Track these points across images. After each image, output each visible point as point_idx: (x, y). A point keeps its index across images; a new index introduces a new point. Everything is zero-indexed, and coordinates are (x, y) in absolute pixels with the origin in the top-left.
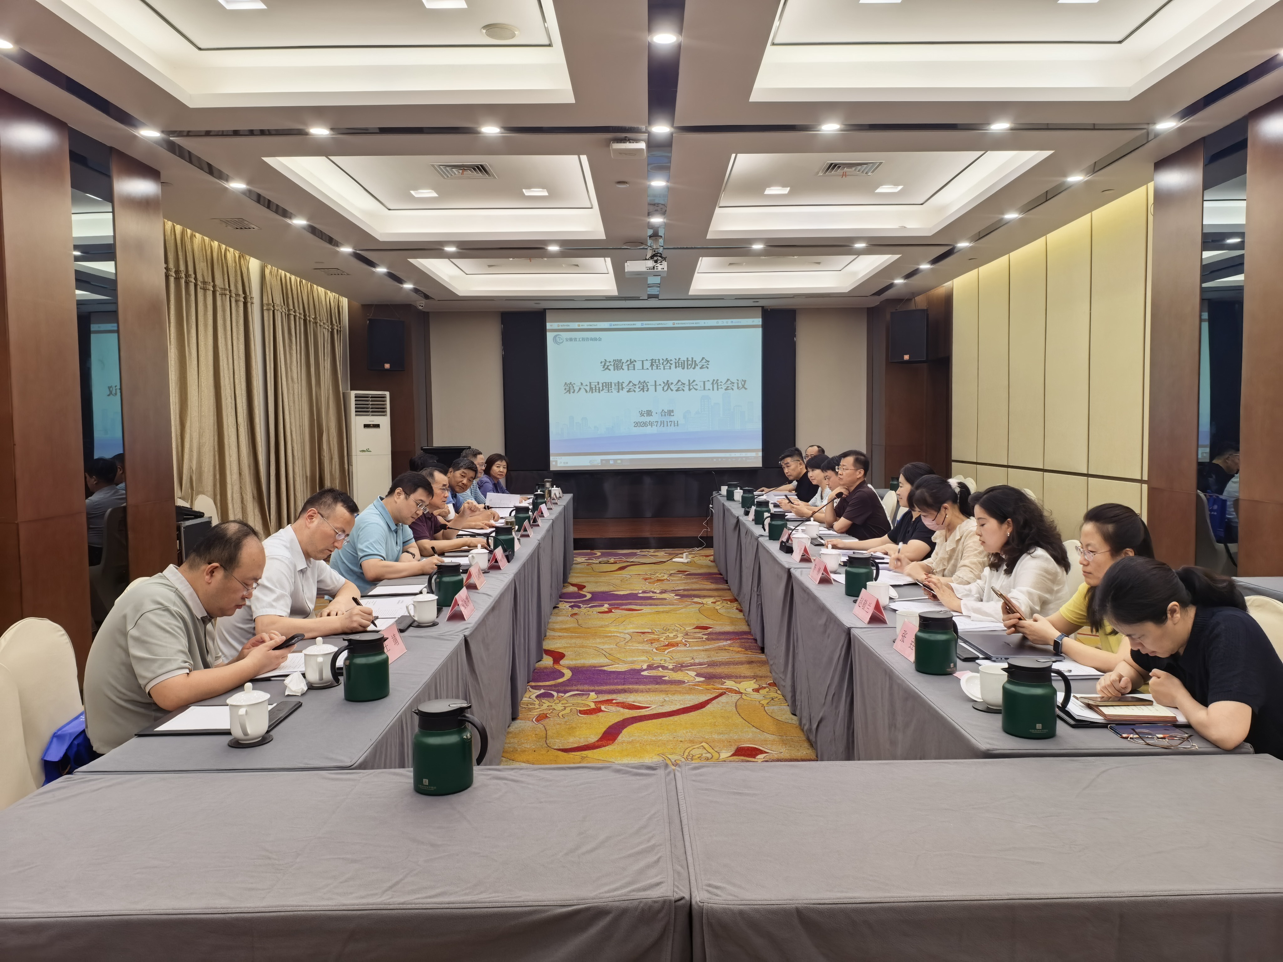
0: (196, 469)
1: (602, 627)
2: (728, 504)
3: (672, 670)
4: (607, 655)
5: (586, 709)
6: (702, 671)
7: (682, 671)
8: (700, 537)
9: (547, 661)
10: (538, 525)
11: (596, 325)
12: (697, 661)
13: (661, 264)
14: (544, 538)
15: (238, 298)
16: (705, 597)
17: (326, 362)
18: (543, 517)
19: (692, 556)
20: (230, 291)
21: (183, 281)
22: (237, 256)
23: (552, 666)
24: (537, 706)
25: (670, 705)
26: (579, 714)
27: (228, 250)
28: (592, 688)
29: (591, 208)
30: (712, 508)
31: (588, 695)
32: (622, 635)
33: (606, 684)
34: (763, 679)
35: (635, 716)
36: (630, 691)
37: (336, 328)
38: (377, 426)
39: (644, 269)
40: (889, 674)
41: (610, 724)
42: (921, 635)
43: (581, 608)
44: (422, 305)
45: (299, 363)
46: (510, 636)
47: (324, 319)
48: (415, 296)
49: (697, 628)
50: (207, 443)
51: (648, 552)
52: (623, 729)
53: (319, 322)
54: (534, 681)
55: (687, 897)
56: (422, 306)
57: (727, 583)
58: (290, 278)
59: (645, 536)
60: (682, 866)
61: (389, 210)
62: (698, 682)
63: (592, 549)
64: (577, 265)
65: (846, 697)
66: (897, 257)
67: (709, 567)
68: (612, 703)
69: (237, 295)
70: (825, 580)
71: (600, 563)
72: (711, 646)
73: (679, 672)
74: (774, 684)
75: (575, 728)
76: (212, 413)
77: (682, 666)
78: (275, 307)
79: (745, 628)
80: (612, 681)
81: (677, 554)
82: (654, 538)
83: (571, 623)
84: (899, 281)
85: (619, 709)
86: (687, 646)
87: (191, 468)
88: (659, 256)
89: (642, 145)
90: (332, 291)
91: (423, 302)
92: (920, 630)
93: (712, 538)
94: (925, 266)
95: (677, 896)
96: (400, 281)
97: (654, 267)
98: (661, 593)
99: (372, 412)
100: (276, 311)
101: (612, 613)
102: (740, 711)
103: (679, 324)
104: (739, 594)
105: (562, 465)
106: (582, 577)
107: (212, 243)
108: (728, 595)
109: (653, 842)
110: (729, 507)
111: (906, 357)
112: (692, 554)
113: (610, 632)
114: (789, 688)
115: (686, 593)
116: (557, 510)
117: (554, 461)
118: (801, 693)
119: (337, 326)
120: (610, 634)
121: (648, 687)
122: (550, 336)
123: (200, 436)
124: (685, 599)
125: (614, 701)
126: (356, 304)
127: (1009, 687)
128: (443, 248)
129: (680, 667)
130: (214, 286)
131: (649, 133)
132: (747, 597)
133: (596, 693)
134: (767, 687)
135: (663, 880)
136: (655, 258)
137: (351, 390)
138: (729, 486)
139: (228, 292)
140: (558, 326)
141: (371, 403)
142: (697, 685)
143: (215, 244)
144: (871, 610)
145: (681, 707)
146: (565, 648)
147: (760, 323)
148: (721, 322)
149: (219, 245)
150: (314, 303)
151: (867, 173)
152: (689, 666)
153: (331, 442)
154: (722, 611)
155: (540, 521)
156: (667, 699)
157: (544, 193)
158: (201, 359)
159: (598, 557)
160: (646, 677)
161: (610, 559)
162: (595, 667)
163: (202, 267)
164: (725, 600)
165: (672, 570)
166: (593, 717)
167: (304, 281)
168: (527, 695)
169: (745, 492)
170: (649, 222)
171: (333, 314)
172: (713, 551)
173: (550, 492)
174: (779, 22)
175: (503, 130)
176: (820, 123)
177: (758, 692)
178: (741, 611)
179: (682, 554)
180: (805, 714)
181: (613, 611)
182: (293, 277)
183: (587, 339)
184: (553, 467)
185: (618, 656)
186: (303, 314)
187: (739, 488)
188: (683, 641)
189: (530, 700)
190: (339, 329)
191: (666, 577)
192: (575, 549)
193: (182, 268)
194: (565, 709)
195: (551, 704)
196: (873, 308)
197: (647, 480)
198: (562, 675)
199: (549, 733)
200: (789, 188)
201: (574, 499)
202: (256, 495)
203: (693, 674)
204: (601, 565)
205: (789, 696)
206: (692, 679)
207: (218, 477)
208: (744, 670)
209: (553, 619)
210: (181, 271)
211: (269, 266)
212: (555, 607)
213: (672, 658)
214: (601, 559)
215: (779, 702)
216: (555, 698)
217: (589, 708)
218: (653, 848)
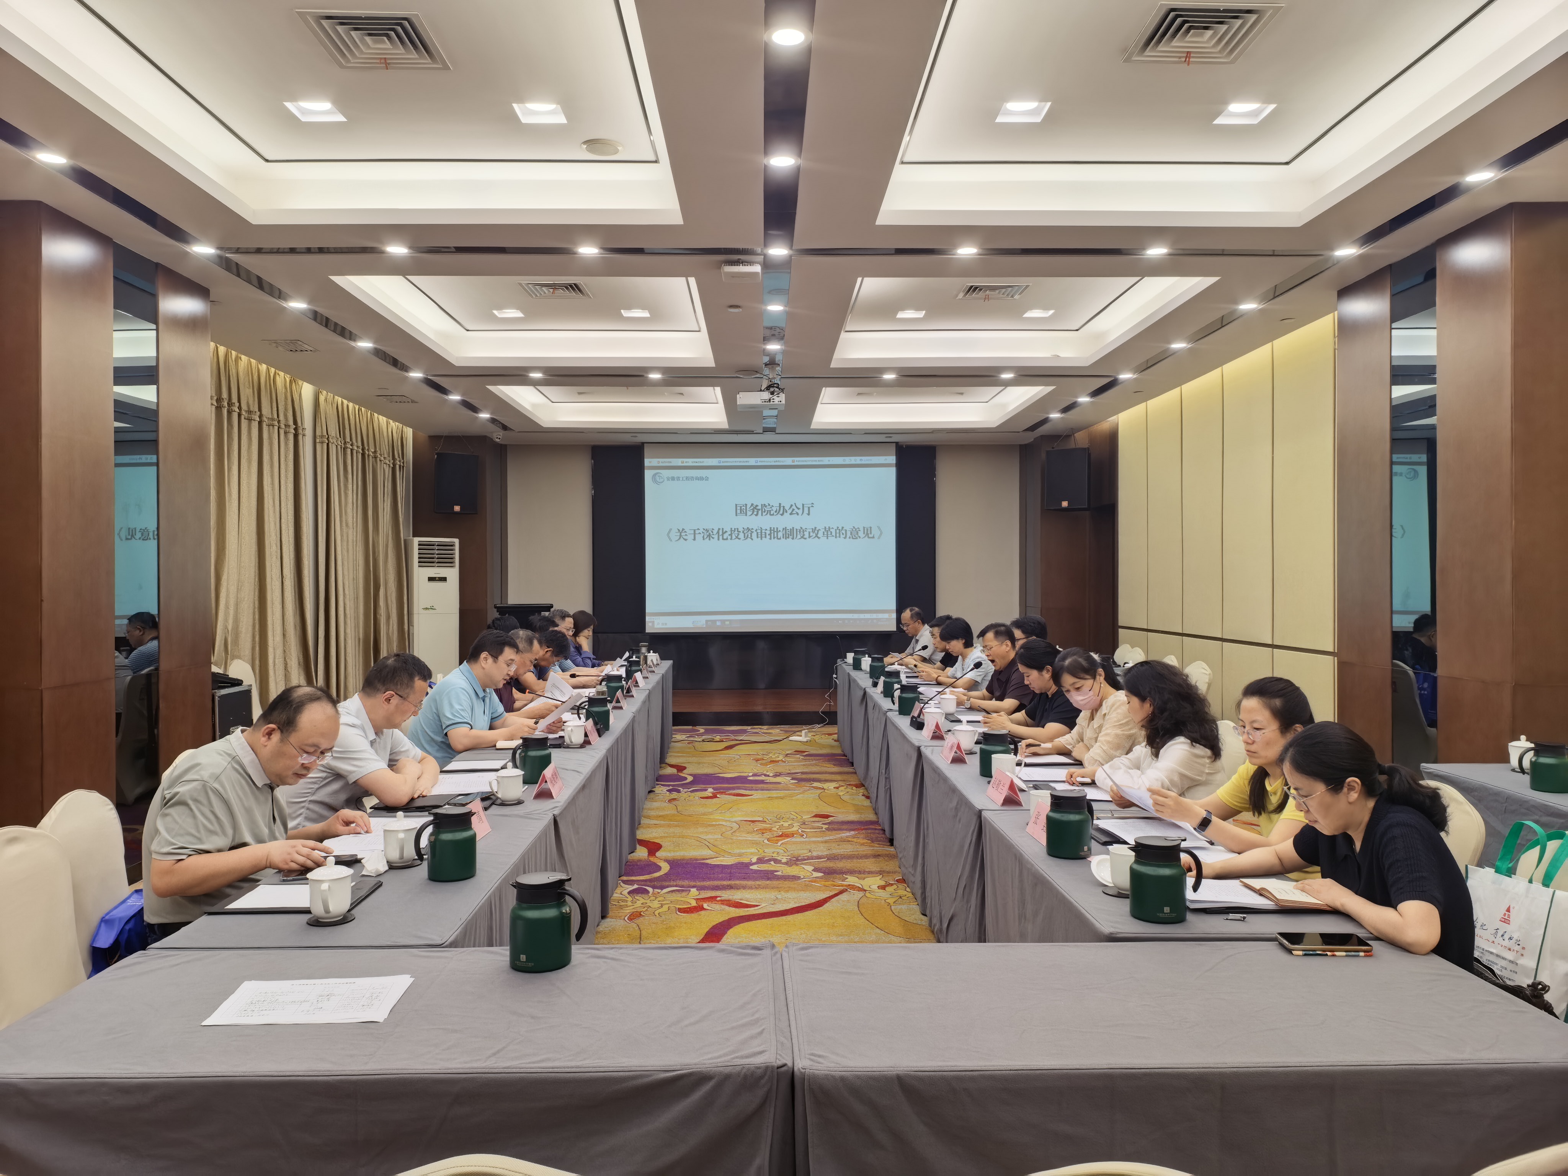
0: (232, 629)
1: (704, 814)
2: (855, 674)
3: (786, 863)
4: (710, 846)
5: (686, 907)
6: (821, 866)
7: (797, 865)
8: (821, 712)
9: (641, 853)
10: (632, 696)
11: (703, 462)
12: (815, 854)
13: (778, 397)
14: (639, 711)
15: (287, 429)
16: (826, 781)
17: (385, 504)
18: (638, 686)
19: (812, 734)
20: (279, 422)
21: (225, 412)
22: (288, 380)
23: (647, 858)
24: (629, 903)
25: (783, 904)
26: (677, 912)
27: (278, 374)
28: (693, 883)
29: (699, 331)
30: (836, 678)
31: (688, 892)
32: (728, 824)
33: (710, 879)
34: (891, 874)
35: (742, 915)
36: (737, 888)
37: (399, 463)
38: (444, 579)
39: (759, 402)
40: (1019, 859)
41: (715, 923)
42: (1052, 815)
43: (680, 792)
44: (499, 437)
45: (355, 505)
46: (601, 822)
47: (385, 453)
48: (492, 427)
49: (816, 816)
50: (246, 599)
51: (760, 729)
52: (729, 929)
53: (379, 456)
54: (627, 874)
55: (790, 1064)
56: (499, 439)
57: (853, 766)
58: (348, 406)
59: (756, 711)
60: (785, 1037)
61: (468, 330)
62: (816, 877)
63: (694, 725)
64: (682, 394)
65: (978, 889)
66: (1050, 388)
67: (832, 747)
68: (716, 901)
69: (287, 426)
70: (958, 760)
71: (703, 741)
72: (831, 838)
73: (794, 867)
74: (903, 881)
75: (674, 928)
76: (254, 564)
77: (797, 860)
78: (330, 439)
79: (871, 817)
80: (716, 876)
81: (795, 732)
82: (768, 712)
83: (669, 810)
84: (1055, 415)
85: (724, 907)
86: (804, 837)
87: (226, 628)
88: (776, 387)
89: (757, 268)
90: (395, 420)
91: (501, 434)
92: (1052, 810)
93: (835, 713)
94: (1084, 399)
95: (779, 1063)
96: (474, 409)
97: (770, 400)
98: (775, 776)
99: (438, 563)
100: (330, 444)
101: (717, 799)
102: (863, 911)
103: (799, 461)
104: (865, 778)
105: (660, 626)
106: (682, 756)
107: (260, 366)
108: (854, 780)
109: (757, 1016)
110: (856, 678)
111: (1065, 504)
112: (813, 732)
113: (716, 820)
114: (918, 884)
115: (804, 776)
116: (654, 679)
117: (650, 622)
118: (931, 889)
119: (400, 461)
120: (714, 823)
121: (758, 883)
122: (648, 475)
123: (238, 590)
124: (803, 783)
125: (718, 899)
126: (423, 435)
127: (1136, 867)
128: (527, 374)
129: (795, 861)
130: (261, 416)
131: (765, 255)
132: (875, 781)
133: (697, 890)
134: (895, 884)
135: (765, 1049)
136: (772, 389)
137: (414, 536)
138: (856, 653)
139: (276, 423)
140: (659, 462)
141: (437, 552)
142: (815, 882)
143: (264, 367)
144: (1004, 792)
145: (795, 906)
146: (661, 837)
147: (894, 462)
148: (848, 460)
149: (268, 369)
150: (374, 434)
151: (1012, 296)
152: (805, 860)
153: (389, 598)
154: (846, 798)
155: (634, 691)
156: (779, 897)
157: (645, 314)
158: (243, 500)
159: (702, 734)
160: (756, 871)
161: (716, 736)
162: (697, 860)
163: (247, 393)
164: (849, 785)
165: (788, 750)
166: (694, 916)
167: (363, 408)
168: (618, 890)
169: (873, 660)
170: (764, 350)
171: (396, 447)
172: (837, 728)
173: (646, 658)
174: (909, 137)
175: (602, 251)
176: (956, 246)
177: (885, 889)
178: (868, 797)
179: (800, 731)
180: (936, 913)
181: (718, 796)
182: (351, 405)
183: (692, 478)
184: (649, 629)
185: (724, 847)
186: (361, 448)
187: (867, 656)
188: (800, 831)
189: (621, 896)
190: (402, 464)
191: (781, 758)
192: (674, 725)
193: (225, 395)
194: (662, 906)
195: (644, 901)
196: (1026, 445)
197: (761, 645)
198: (659, 868)
199: (644, 933)
200: (924, 312)
201: (674, 667)
202: (302, 661)
203: (810, 868)
204: (704, 743)
205: (919, 893)
206: (809, 874)
207: (257, 639)
208: (870, 864)
209: (648, 805)
210: (223, 399)
211: (324, 392)
212: (650, 792)
213: (786, 851)
214: (704, 737)
215: (908, 901)
216: (650, 895)
217: (689, 906)
218: (757, 1021)
